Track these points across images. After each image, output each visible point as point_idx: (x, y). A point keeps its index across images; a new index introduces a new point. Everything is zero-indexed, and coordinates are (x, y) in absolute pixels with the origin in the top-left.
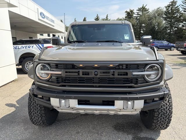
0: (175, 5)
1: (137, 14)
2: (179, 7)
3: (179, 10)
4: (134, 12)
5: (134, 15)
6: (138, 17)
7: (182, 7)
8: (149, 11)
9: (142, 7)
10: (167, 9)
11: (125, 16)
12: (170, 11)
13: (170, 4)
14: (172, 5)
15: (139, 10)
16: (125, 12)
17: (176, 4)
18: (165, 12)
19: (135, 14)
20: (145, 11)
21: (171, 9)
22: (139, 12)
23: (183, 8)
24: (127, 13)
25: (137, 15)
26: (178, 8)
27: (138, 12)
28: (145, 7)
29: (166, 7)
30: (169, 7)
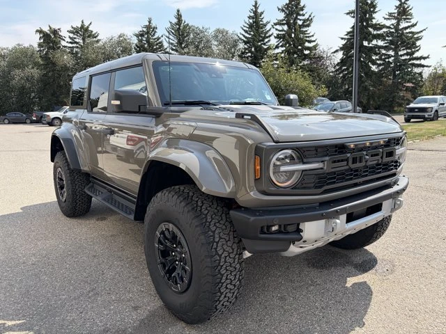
0: (154, 34)
1: (70, 40)
2: (162, 38)
3: (162, 46)
4: (60, 33)
5: (63, 43)
6: (73, 47)
7: (167, 40)
8: (98, 38)
9: (82, 26)
10: (140, 41)
11: (38, 41)
12: (146, 46)
13: (143, 31)
14: (148, 33)
15: (75, 31)
16: (37, 31)
17: (155, 32)
18: (136, 45)
19: (64, 40)
20: (89, 37)
21: (148, 41)
22: (76, 36)
23: (169, 43)
24: (41, 35)
25: (71, 43)
26: (160, 40)
27: (72, 35)
28: (88, 27)
29: (137, 36)
30: (142, 35)
